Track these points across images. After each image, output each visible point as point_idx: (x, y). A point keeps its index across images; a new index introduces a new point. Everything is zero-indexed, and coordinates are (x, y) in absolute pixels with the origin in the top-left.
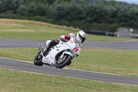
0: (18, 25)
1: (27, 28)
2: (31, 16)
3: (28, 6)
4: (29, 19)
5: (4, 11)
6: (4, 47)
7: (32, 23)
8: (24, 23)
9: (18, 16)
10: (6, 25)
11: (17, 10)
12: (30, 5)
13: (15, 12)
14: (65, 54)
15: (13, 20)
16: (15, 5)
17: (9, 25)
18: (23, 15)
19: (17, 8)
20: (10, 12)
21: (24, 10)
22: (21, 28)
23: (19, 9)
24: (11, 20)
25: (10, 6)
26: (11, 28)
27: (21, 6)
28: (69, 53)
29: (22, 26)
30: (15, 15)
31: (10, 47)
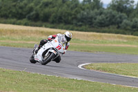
0: (121, 40)
1: (131, 43)
2: (134, 31)
3: (131, 21)
4: (132, 34)
5: (108, 26)
6: (107, 62)
7: (135, 38)
8: (127, 39)
9: (121, 31)
10: (110, 39)
11: (120, 25)
12: (133, 20)
13: (119, 27)
14: (50, 52)
15: (116, 35)
16: (119, 19)
17: (112, 40)
18: (126, 30)
19: (121, 22)
20: (114, 26)
21: (127, 25)
22: (124, 43)
23: (123, 23)
24: (114, 35)
25: (113, 20)
26: (114, 42)
27: (125, 21)
28: (53, 51)
29: (125, 41)
30: (118, 30)
31: (113, 62)
